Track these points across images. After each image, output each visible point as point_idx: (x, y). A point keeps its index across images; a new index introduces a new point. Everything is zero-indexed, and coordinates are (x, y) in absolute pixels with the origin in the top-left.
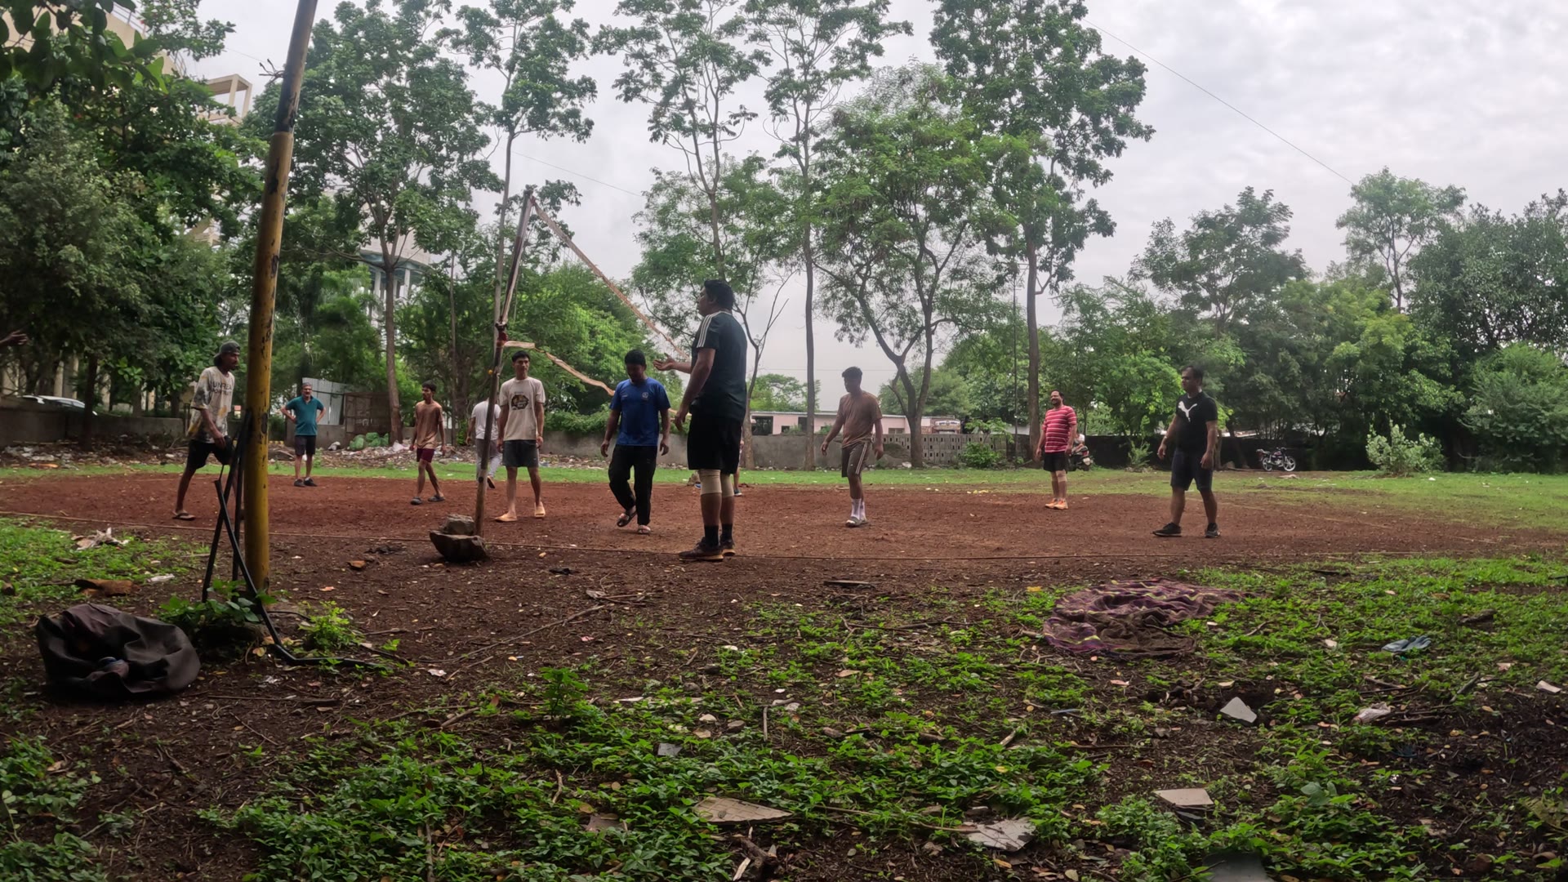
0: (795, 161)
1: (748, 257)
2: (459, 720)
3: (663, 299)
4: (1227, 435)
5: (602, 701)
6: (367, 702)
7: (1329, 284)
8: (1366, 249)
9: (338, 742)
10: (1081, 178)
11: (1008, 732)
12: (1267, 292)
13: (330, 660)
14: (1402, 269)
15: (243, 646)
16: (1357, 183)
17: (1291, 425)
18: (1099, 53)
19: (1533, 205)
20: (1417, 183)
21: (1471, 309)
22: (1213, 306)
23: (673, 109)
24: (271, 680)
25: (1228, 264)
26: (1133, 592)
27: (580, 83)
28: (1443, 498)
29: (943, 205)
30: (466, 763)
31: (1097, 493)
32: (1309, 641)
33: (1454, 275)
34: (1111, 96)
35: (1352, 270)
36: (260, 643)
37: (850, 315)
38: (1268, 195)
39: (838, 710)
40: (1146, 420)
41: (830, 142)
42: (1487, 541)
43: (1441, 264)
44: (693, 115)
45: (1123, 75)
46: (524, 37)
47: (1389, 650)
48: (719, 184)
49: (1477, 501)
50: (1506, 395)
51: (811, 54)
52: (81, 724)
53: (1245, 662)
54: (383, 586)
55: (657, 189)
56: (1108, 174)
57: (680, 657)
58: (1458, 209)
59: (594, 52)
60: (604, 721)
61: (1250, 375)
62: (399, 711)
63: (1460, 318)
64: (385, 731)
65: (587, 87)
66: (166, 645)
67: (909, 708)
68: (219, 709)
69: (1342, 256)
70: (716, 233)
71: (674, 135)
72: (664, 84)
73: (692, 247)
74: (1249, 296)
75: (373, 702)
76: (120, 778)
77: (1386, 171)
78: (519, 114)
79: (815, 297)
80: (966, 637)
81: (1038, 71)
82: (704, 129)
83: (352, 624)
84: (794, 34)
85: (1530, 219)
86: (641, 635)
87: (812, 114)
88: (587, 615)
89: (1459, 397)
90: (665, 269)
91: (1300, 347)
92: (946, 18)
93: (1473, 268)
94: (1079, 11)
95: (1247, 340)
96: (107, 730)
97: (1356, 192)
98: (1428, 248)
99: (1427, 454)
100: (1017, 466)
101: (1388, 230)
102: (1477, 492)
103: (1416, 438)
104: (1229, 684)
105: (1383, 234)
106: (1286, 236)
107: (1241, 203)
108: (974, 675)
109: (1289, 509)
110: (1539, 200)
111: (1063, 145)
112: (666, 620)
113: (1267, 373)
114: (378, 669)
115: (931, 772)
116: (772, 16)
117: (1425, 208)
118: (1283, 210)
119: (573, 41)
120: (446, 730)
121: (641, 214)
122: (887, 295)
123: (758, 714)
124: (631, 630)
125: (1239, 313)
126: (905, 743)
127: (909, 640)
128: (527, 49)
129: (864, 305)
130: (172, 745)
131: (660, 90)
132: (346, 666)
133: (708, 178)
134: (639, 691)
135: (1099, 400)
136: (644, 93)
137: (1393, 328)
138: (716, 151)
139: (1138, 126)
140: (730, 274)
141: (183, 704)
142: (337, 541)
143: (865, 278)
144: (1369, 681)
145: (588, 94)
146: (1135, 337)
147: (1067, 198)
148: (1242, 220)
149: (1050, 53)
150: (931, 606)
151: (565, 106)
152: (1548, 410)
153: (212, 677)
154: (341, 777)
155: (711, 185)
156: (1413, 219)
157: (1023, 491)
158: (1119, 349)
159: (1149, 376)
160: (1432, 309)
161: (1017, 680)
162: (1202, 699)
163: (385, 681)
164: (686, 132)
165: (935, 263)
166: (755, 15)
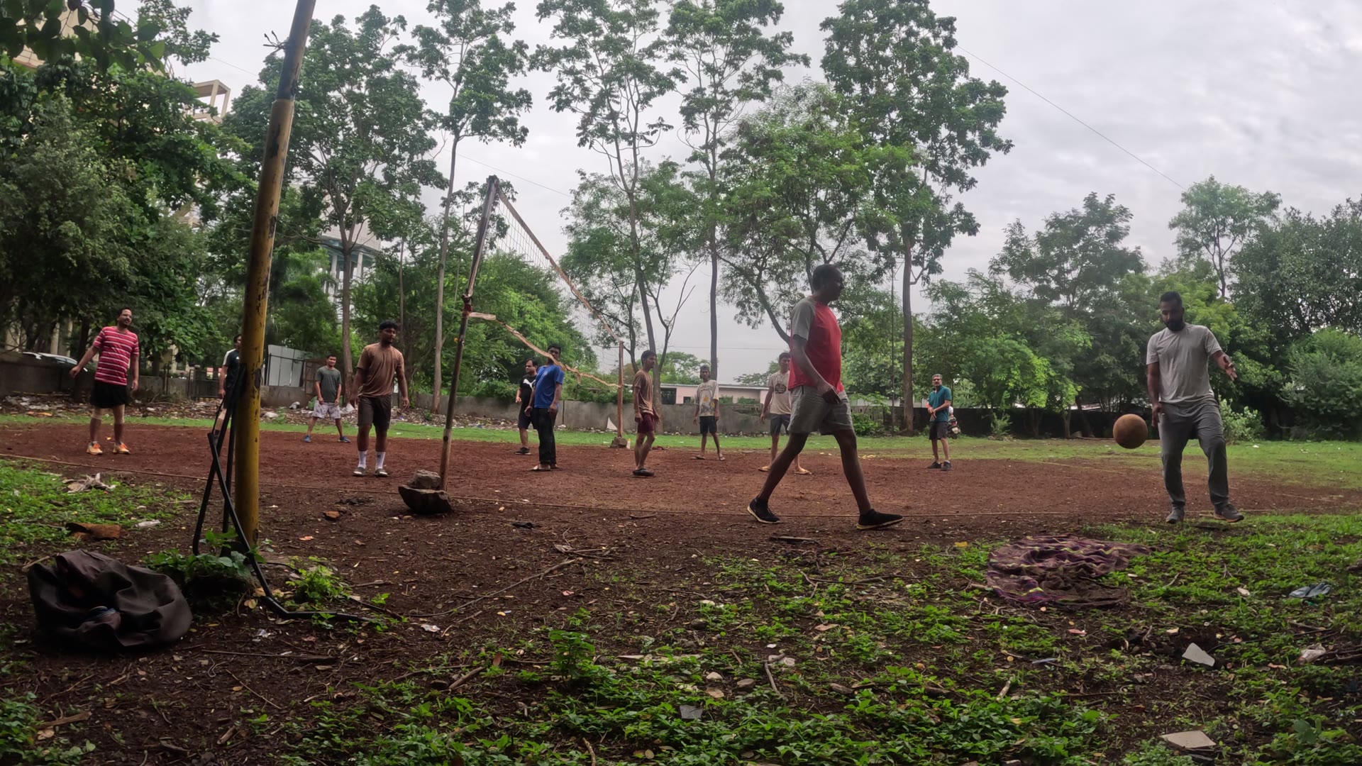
0: (704, 165)
1: (660, 250)
2: (465, 681)
3: (585, 284)
4: (1074, 408)
5: (604, 659)
6: (366, 659)
7: (1163, 277)
8: (1197, 246)
9: (343, 705)
10: (949, 184)
11: (1003, 684)
12: (1110, 285)
13: (322, 614)
14: (1226, 265)
15: (234, 597)
16: (1186, 190)
17: (1130, 399)
18: (966, 77)
19: (1339, 207)
20: (1239, 189)
21: (1285, 298)
22: (1061, 296)
23: (599, 119)
24: (263, 633)
25: (1076, 260)
26: (1052, 547)
27: (518, 94)
28: (1272, 463)
29: (831, 205)
30: (486, 732)
31: (971, 458)
32: (1224, 590)
33: (1272, 269)
34: (978, 113)
35: (1182, 266)
36: (250, 594)
37: (748, 301)
38: (1110, 198)
39: (834, 665)
40: (1006, 395)
41: (735, 151)
42: (1325, 499)
43: (1261, 260)
44: (616, 124)
45: (988, 96)
46: (470, 53)
47: (1295, 596)
48: (638, 185)
49: (1301, 465)
50: (1319, 373)
51: (721, 74)
52: (72, 679)
53: (1177, 609)
54: (359, 537)
55: (584, 188)
56: (973, 182)
57: (663, 612)
58: (1274, 211)
59: (529, 69)
60: (616, 682)
61: (1097, 355)
62: (400, 671)
63: (1277, 306)
64: (392, 694)
65: (524, 99)
66: (157, 595)
67: (899, 661)
68: (215, 666)
69: (1174, 253)
70: (633, 228)
71: (599, 141)
72: (592, 97)
73: (611, 239)
74: (1092, 287)
75: (372, 659)
76: (115, 746)
77: (1212, 179)
78: (464, 120)
79: (718, 285)
80: (921, 590)
81: (915, 91)
82: (625, 137)
83: (337, 574)
84: (707, 58)
85: (1338, 220)
86: (617, 590)
87: (720, 125)
88: (560, 569)
89: (1277, 375)
90: (589, 258)
91: (1140, 331)
92: (836, 47)
93: (1287, 264)
94: (950, 42)
95: (1095, 326)
96: (99, 687)
97: (1186, 198)
98: (1250, 245)
99: (1250, 425)
100: (894, 434)
101: (1214, 230)
102: (1299, 458)
103: (1242, 411)
104: (1175, 630)
105: (1209, 233)
106: (1126, 234)
107: (1087, 206)
108: (947, 627)
109: (1143, 473)
110: (1344, 203)
111: (936, 157)
112: (637, 575)
113: (1111, 354)
114: (371, 625)
115: (951, 727)
116: (689, 41)
117: (1247, 211)
118: (1123, 211)
119: (513, 58)
120: (455, 693)
121: (567, 209)
122: (780, 283)
123: (762, 671)
124: (606, 584)
125: (1084, 302)
126: (913, 697)
127: (871, 593)
128: (474, 63)
129: (761, 292)
130: (169, 707)
131: (588, 104)
132: (339, 620)
133: (627, 179)
134: (637, 647)
135: (963, 377)
136: (573, 104)
137: (1220, 317)
138: (635, 155)
139: (1000, 141)
140: (644, 263)
141: (177, 658)
142: (309, 492)
143: (761, 269)
144: (1292, 625)
145: (525, 105)
146: (995, 322)
147: (937, 201)
148: (1088, 221)
149: (925, 76)
150: (877, 561)
151: (505, 115)
152: (1354, 386)
153: (205, 629)
154: (356, 749)
155: (630, 185)
156: (1235, 220)
157: (906, 456)
158: (981, 334)
159: (1010, 356)
160: (1254, 298)
161: (985, 631)
162: (1159, 645)
163: (380, 637)
164: (610, 139)
165: (824, 257)
166: (675, 37)
